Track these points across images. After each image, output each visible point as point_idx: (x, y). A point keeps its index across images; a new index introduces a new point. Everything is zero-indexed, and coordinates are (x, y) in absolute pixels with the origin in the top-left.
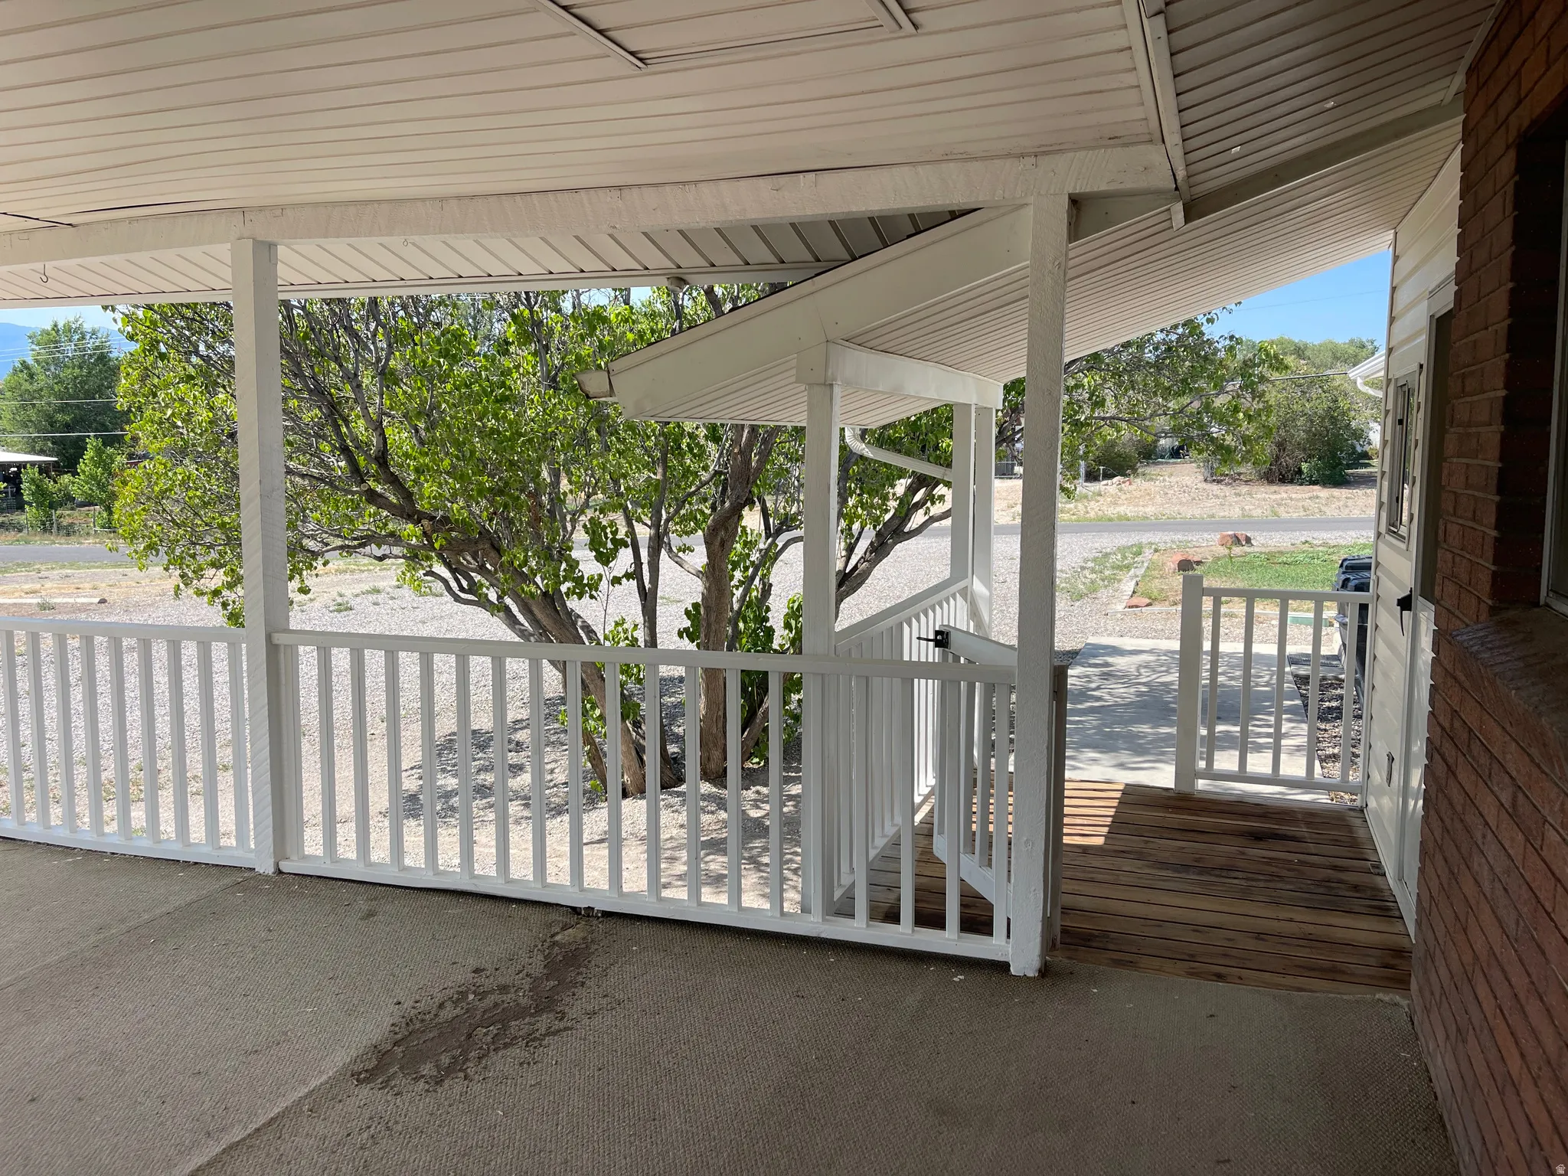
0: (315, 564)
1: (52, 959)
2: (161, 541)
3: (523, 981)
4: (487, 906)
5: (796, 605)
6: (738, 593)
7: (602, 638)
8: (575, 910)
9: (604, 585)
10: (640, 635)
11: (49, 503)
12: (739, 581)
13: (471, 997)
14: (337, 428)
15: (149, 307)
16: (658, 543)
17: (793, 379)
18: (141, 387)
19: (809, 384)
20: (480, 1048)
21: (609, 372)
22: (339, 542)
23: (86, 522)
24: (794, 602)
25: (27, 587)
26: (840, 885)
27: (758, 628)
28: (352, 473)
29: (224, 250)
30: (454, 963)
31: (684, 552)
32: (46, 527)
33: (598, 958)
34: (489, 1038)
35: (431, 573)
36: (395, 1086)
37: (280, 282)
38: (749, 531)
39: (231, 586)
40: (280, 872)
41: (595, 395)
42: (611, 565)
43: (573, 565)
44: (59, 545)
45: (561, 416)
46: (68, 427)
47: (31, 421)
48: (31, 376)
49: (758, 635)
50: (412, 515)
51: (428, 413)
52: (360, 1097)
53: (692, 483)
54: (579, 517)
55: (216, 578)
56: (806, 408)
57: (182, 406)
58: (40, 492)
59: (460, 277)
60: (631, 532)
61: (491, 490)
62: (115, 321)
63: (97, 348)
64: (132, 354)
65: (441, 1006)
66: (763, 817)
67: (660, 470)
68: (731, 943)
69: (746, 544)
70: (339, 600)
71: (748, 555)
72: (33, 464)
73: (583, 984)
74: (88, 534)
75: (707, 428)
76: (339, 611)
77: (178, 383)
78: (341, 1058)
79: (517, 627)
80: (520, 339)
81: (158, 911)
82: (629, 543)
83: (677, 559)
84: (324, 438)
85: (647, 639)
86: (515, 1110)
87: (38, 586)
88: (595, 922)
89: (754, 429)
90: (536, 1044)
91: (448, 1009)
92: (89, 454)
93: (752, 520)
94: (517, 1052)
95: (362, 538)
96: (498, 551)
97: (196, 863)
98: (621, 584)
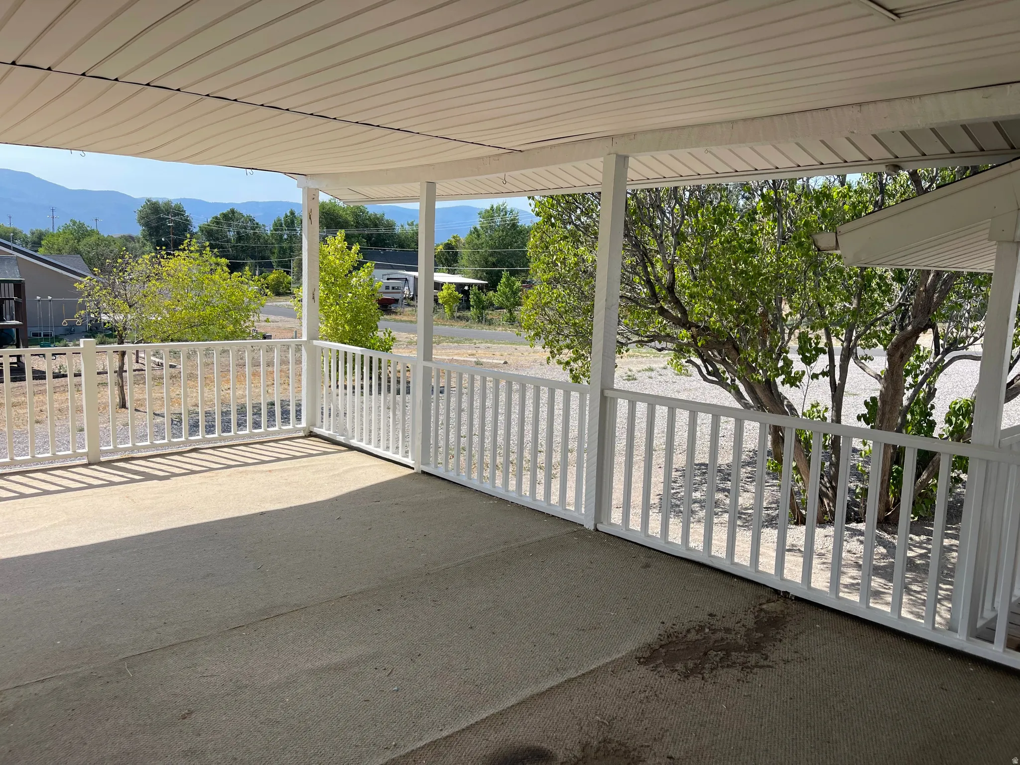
0: (622, 351)
1: (482, 554)
2: (542, 331)
3: (741, 629)
4: (718, 576)
5: (958, 406)
6: (908, 393)
7: (800, 415)
8: (776, 592)
9: (805, 379)
10: (829, 415)
11: (483, 306)
12: (910, 384)
13: (707, 630)
14: (645, 268)
15: (552, 197)
16: (848, 353)
17: (987, 236)
18: (540, 243)
19: (998, 242)
20: (713, 663)
21: (836, 233)
22: (636, 338)
23: (499, 318)
24: (956, 403)
25: (469, 352)
26: (982, 617)
27: (922, 421)
28: (652, 296)
29: (598, 162)
30: (697, 607)
31: (866, 360)
32: (481, 319)
33: (792, 626)
34: (718, 659)
35: (690, 361)
36: (660, 671)
37: (628, 180)
38: (922, 348)
39: (575, 360)
40: (597, 530)
41: (824, 249)
42: (812, 365)
43: (788, 363)
44: (486, 330)
45: (789, 263)
46: (494, 265)
47: (476, 261)
48: (479, 236)
49: (921, 425)
50: (684, 323)
51: (702, 260)
52: (640, 672)
53: (878, 311)
54: (794, 331)
55: (567, 355)
56: (994, 257)
57: (561, 254)
58: (479, 301)
59: (737, 171)
60: (829, 344)
61: (737, 309)
62: (530, 205)
63: (512, 220)
64: (537, 224)
65: (688, 631)
66: (914, 557)
67: (855, 302)
68: (890, 639)
69: (918, 357)
70: (629, 373)
71: (919, 366)
72: (476, 284)
73: (780, 641)
74: (499, 325)
75: (894, 272)
76: (629, 380)
77: (560, 240)
78: (629, 646)
79: (743, 401)
80: (765, 210)
81: (534, 539)
82: (827, 351)
83: (860, 365)
84: (638, 274)
85: (834, 418)
86: (734, 708)
87: (475, 352)
88: (790, 602)
89: (938, 274)
90: (749, 670)
91: (693, 634)
92: (503, 280)
93: (926, 340)
94: (735, 672)
95: (651, 336)
96: (737, 350)
97: (553, 516)
98: (818, 379)
